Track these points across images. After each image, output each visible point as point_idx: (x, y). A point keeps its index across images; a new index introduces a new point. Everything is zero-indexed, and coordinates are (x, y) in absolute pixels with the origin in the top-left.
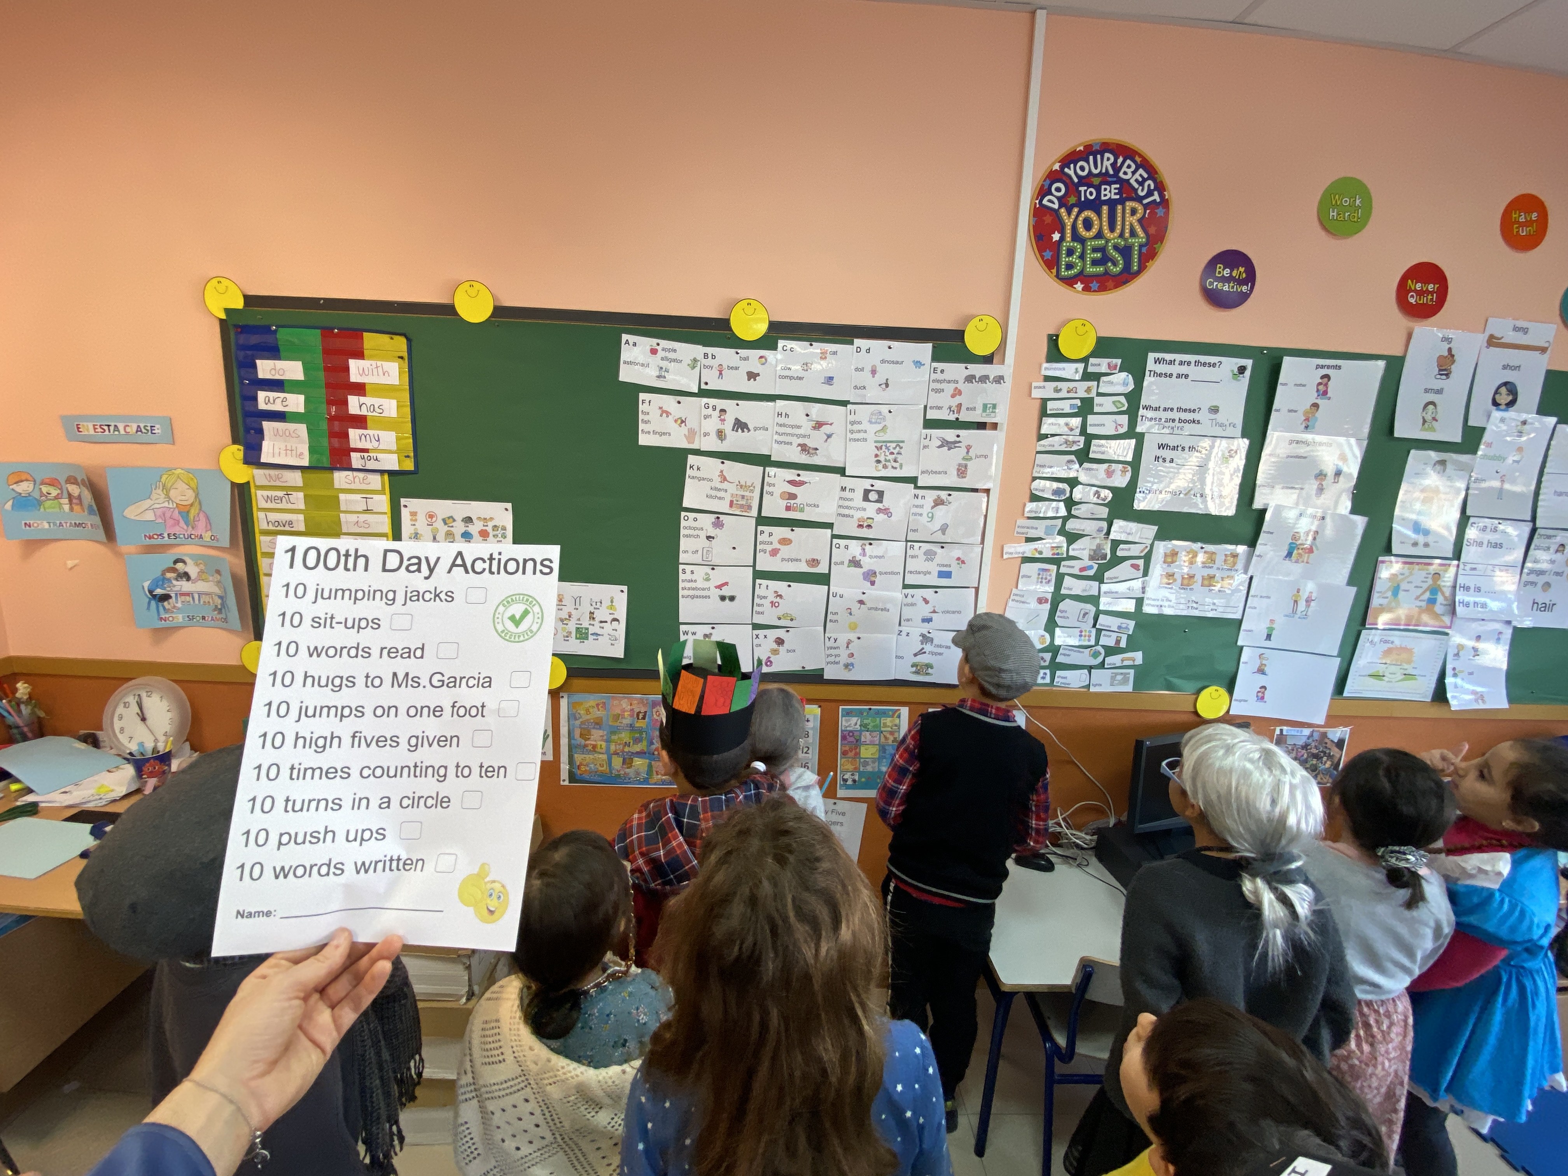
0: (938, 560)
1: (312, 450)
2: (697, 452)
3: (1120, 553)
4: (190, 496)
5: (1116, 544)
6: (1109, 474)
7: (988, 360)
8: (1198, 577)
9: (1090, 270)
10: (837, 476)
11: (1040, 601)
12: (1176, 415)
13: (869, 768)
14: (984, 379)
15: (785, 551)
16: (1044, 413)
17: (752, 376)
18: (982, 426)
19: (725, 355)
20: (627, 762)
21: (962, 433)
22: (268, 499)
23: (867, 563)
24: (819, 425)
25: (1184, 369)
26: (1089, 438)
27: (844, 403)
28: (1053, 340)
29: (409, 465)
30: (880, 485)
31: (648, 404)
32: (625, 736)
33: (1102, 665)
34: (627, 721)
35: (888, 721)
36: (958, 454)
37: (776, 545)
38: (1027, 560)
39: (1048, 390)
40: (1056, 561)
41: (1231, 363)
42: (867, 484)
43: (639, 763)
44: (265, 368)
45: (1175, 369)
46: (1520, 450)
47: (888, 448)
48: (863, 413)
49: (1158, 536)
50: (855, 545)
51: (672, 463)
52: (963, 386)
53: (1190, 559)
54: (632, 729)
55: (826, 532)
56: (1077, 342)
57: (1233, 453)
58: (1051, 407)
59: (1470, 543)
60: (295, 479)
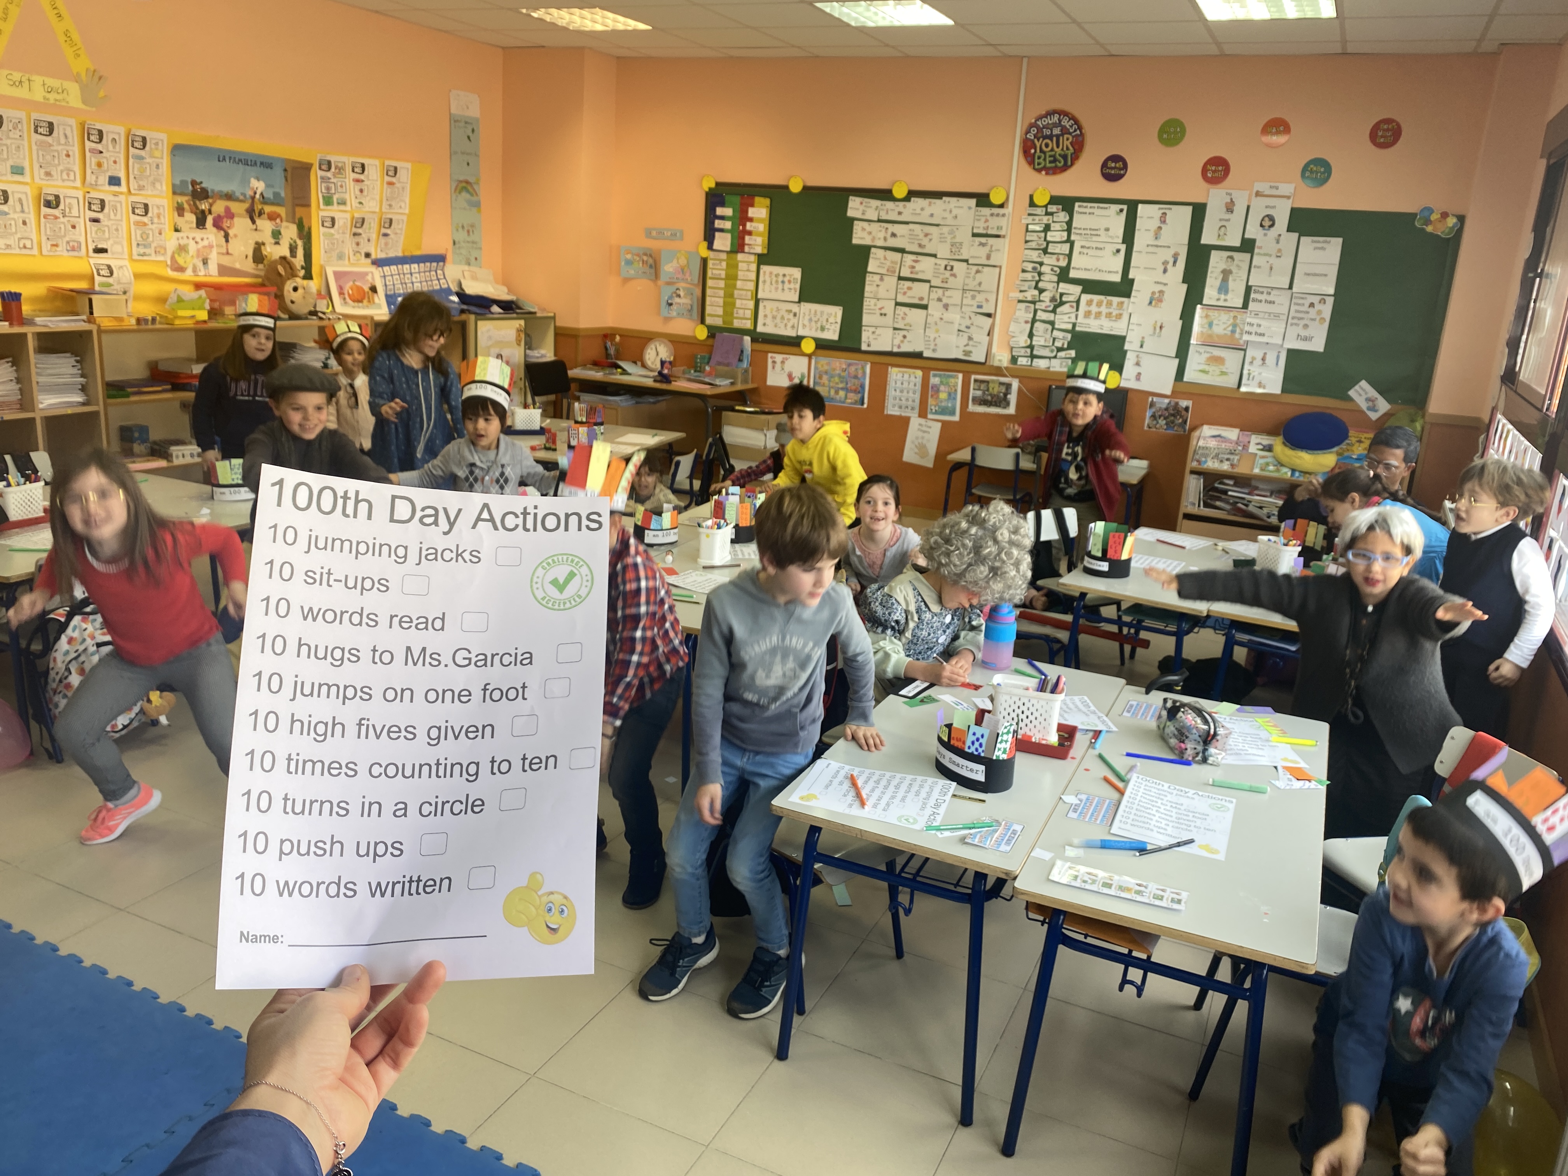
0: (977, 299)
1: (732, 244)
2: (875, 247)
3: (1064, 299)
4: (685, 262)
5: (1062, 295)
6: (1058, 260)
7: (1001, 206)
8: (1104, 314)
9: (1048, 165)
10: (933, 259)
11: (1026, 322)
12: (1089, 232)
13: (943, 404)
14: (998, 215)
15: (909, 293)
16: (1027, 231)
17: (900, 213)
18: (998, 236)
19: (889, 205)
20: (837, 392)
21: (989, 239)
22: (714, 264)
23: (945, 300)
24: (926, 235)
25: (1092, 210)
26: (1048, 243)
27: (937, 225)
28: (1031, 197)
29: (765, 252)
30: (952, 263)
31: (858, 226)
32: (837, 379)
33: (1055, 357)
34: (837, 372)
35: (953, 380)
36: (986, 250)
37: (905, 290)
38: (1020, 301)
39: (1030, 220)
40: (1034, 303)
41: (1116, 207)
42: (946, 262)
43: (842, 394)
44: (719, 211)
45: (1088, 210)
46: (1279, 250)
47: (956, 246)
48: (945, 230)
49: (1083, 292)
50: (940, 291)
51: (865, 251)
52: (989, 218)
53: (1099, 304)
54: (840, 376)
55: (928, 285)
56: (1042, 199)
57: (1118, 251)
58: (1031, 227)
59: (1254, 300)
60: (723, 256)
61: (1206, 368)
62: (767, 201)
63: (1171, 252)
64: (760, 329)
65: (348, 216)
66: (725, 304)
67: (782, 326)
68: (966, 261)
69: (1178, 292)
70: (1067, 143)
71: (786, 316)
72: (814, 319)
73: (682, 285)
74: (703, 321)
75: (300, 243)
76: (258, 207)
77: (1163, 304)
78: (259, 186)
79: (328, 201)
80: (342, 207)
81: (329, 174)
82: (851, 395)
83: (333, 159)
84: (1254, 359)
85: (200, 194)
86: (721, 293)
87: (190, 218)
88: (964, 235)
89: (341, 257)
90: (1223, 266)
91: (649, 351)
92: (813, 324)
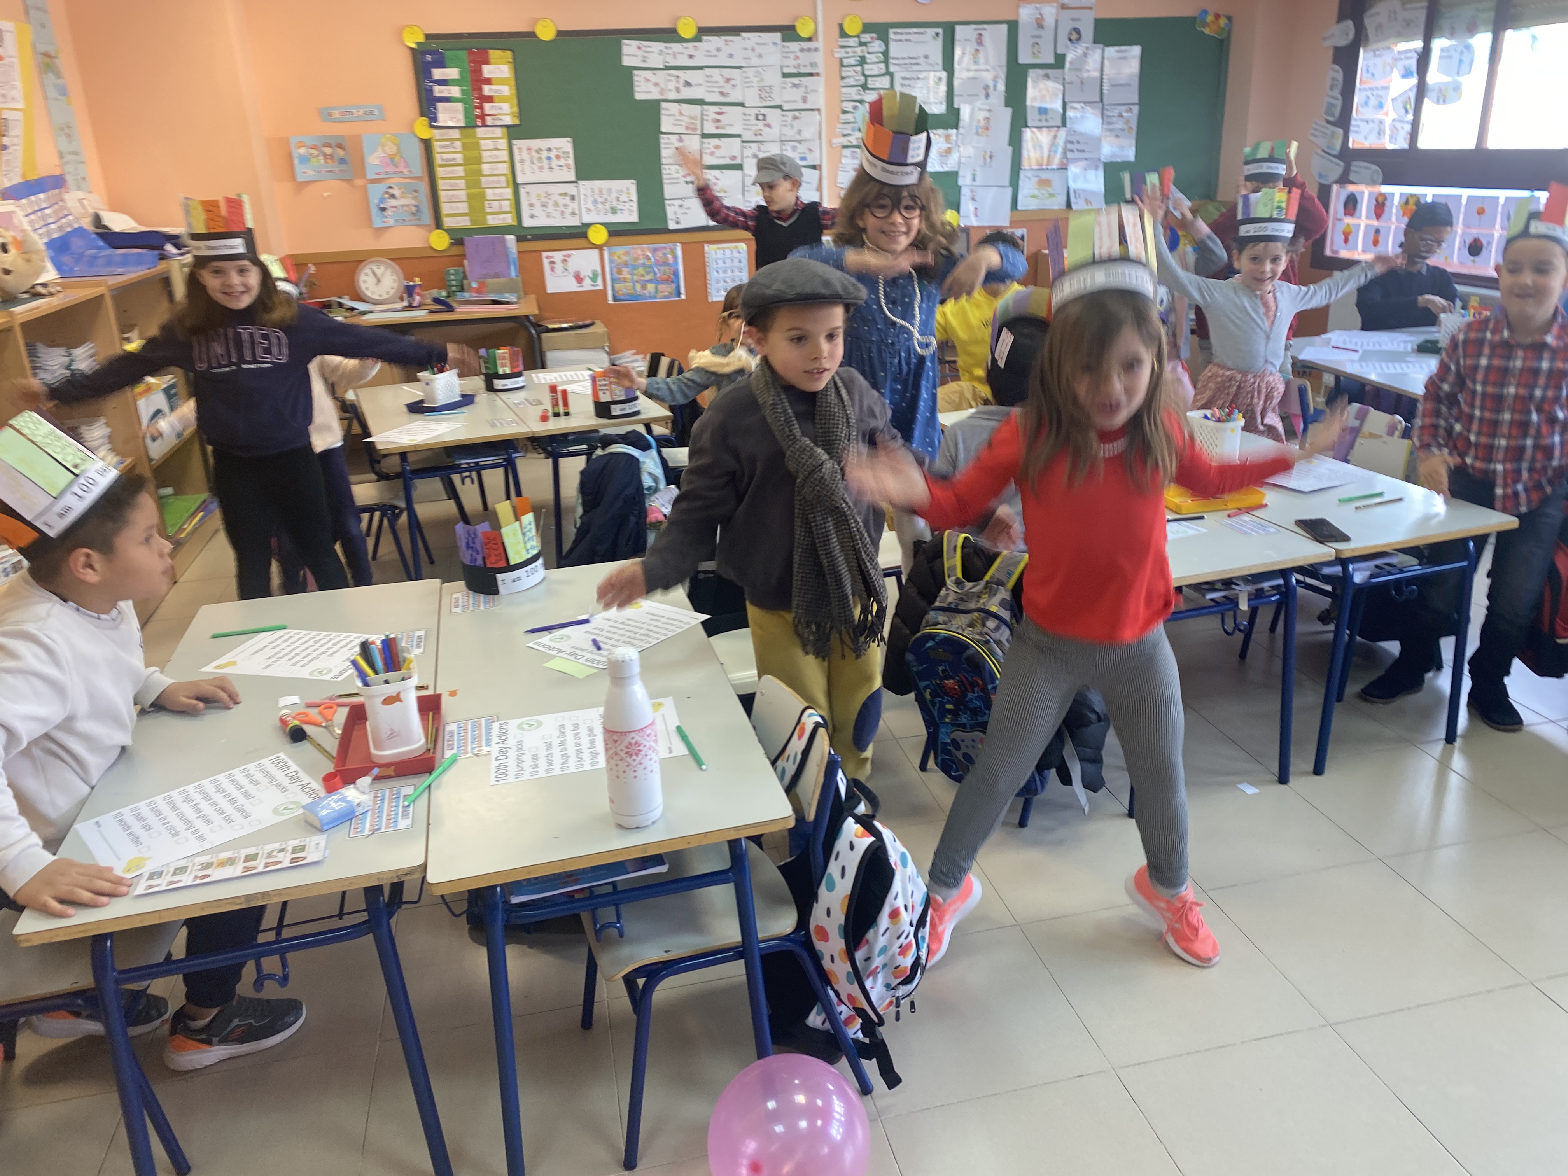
0: (799, 150)
1: (465, 117)
2: (666, 101)
7: (809, 39)
10: (740, 108)
12: (907, 61)
14: (809, 50)
15: (718, 153)
16: (842, 66)
17: (691, 57)
18: (811, 75)
19: (676, 47)
20: (644, 287)
21: (802, 79)
22: (442, 147)
24: (728, 80)
25: (908, 37)
26: (866, 76)
27: (740, 68)
28: (841, 27)
29: (517, 122)
30: (763, 111)
31: (639, 77)
32: (641, 270)
34: (641, 261)
36: (802, 91)
37: (713, 149)
39: (843, 52)
41: (931, 31)
42: (756, 111)
43: (651, 287)
44: (437, 73)
45: (903, 37)
46: (1090, 64)
47: (765, 90)
48: (750, 72)
50: (754, 145)
51: (653, 108)
52: (799, 54)
54: (644, 266)
55: (738, 140)
56: (853, 27)
57: (939, 79)
58: (845, 62)
59: (1072, 117)
60: (456, 134)
61: (1036, 192)
62: (507, 54)
63: (993, 74)
64: (527, 222)
66: (470, 197)
67: (557, 214)
68: (779, 107)
69: (1003, 115)
71: (562, 201)
72: (600, 200)
73: (394, 181)
77: (990, 133)
82: (662, 287)
84: (1077, 176)
86: (462, 183)
88: (773, 78)
91: (362, 277)
92: (600, 206)
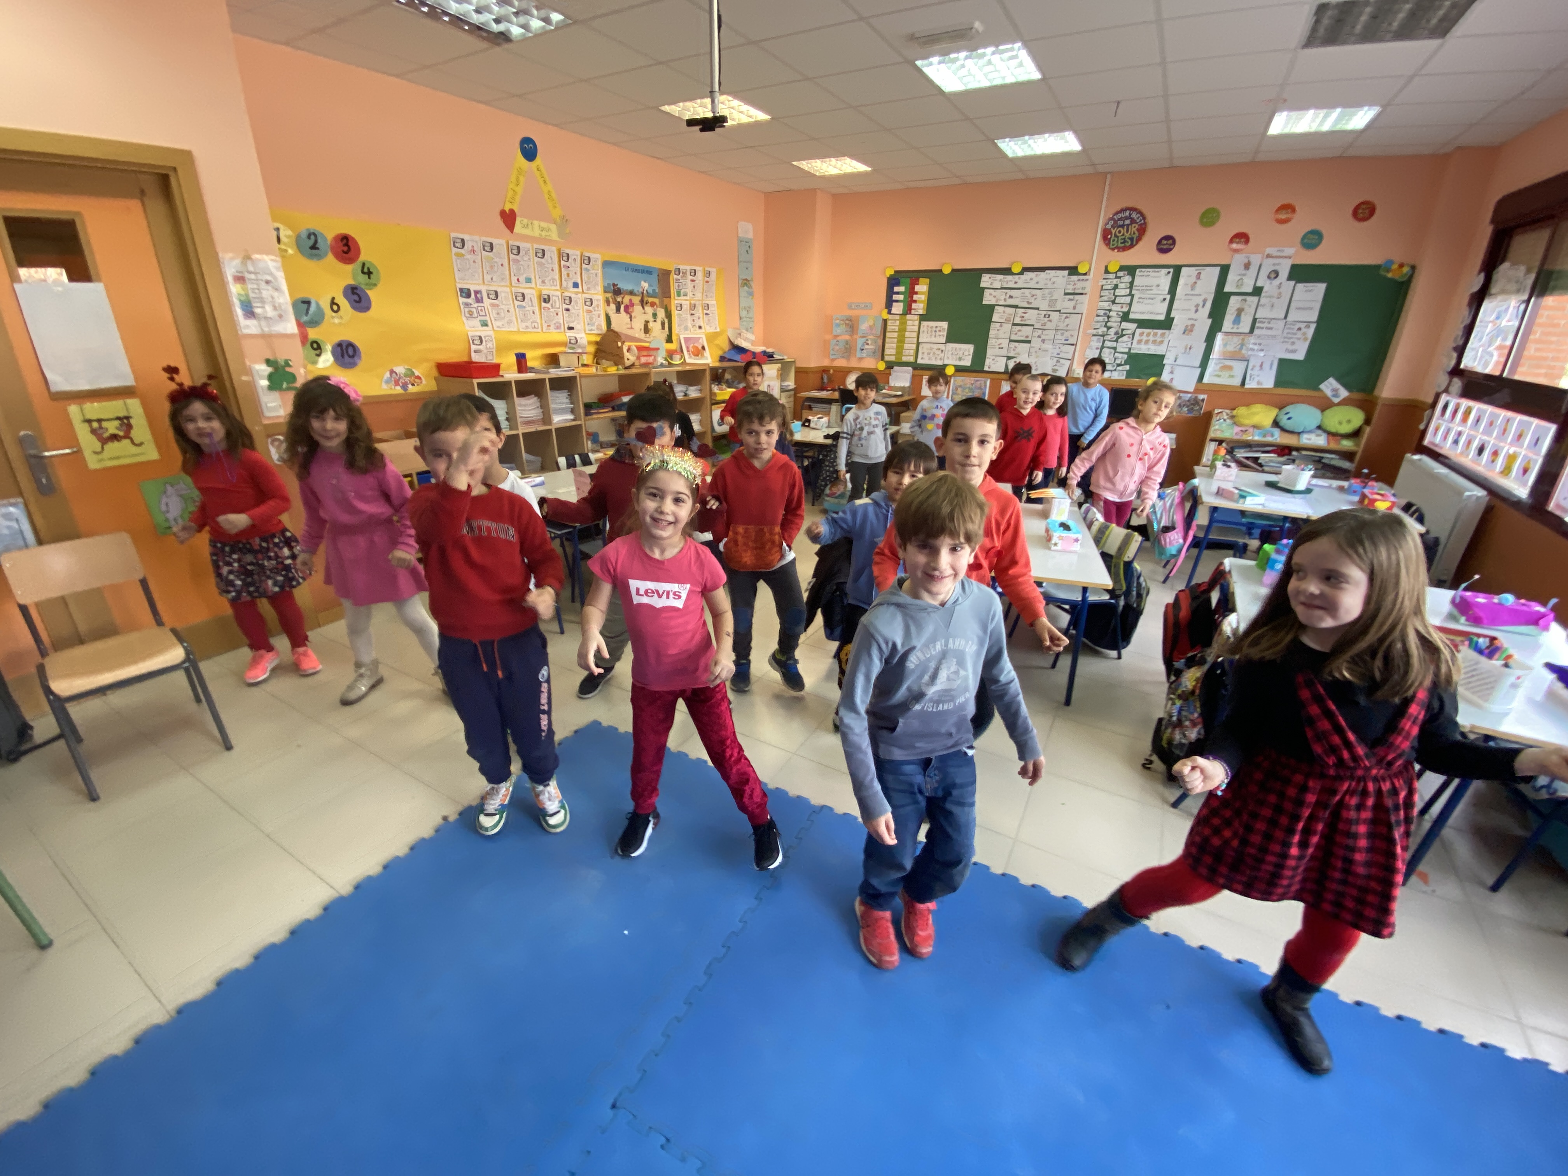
0: (1065, 335)
1: (903, 309)
2: (998, 305)
3: (1124, 332)
5: (1123, 330)
6: (1122, 307)
7: (1085, 274)
8: (1151, 341)
9: (1120, 245)
10: (1036, 311)
12: (1145, 288)
14: (1083, 280)
15: (1020, 334)
16: (1102, 289)
17: (1016, 283)
18: (1082, 294)
19: (1009, 278)
21: (1076, 296)
22: (891, 323)
23: (1043, 337)
24: (1033, 296)
25: (1148, 274)
26: (1116, 296)
27: (1041, 289)
28: (1106, 267)
29: (925, 313)
30: (1049, 313)
31: (987, 293)
34: (968, 386)
36: (1073, 303)
37: (1017, 332)
38: (1093, 335)
39: (1104, 282)
40: (1103, 336)
41: (1165, 271)
42: (1045, 313)
44: (896, 289)
45: (1145, 274)
46: (1280, 294)
47: (1053, 302)
48: (1046, 291)
49: (1138, 327)
50: (1040, 331)
51: (992, 308)
52: (1077, 282)
53: (1148, 335)
54: (969, 388)
55: (1032, 328)
56: (1113, 268)
57: (1164, 299)
58: (1104, 287)
59: (1259, 328)
60: (898, 317)
61: (1219, 373)
62: (928, 280)
63: (1202, 298)
64: (920, 361)
65: (688, 303)
66: (898, 347)
67: (934, 358)
68: (1059, 311)
69: (1205, 324)
70: (1134, 229)
71: (937, 352)
72: (955, 353)
73: (870, 337)
74: (883, 359)
75: (666, 321)
76: (646, 299)
77: (1193, 333)
78: (645, 285)
79: (679, 295)
80: (685, 298)
81: (679, 277)
83: (681, 267)
84: (1254, 367)
85: (617, 292)
86: (895, 340)
87: (613, 306)
88: (1059, 295)
89: (686, 329)
90: (1238, 306)
92: (954, 356)
